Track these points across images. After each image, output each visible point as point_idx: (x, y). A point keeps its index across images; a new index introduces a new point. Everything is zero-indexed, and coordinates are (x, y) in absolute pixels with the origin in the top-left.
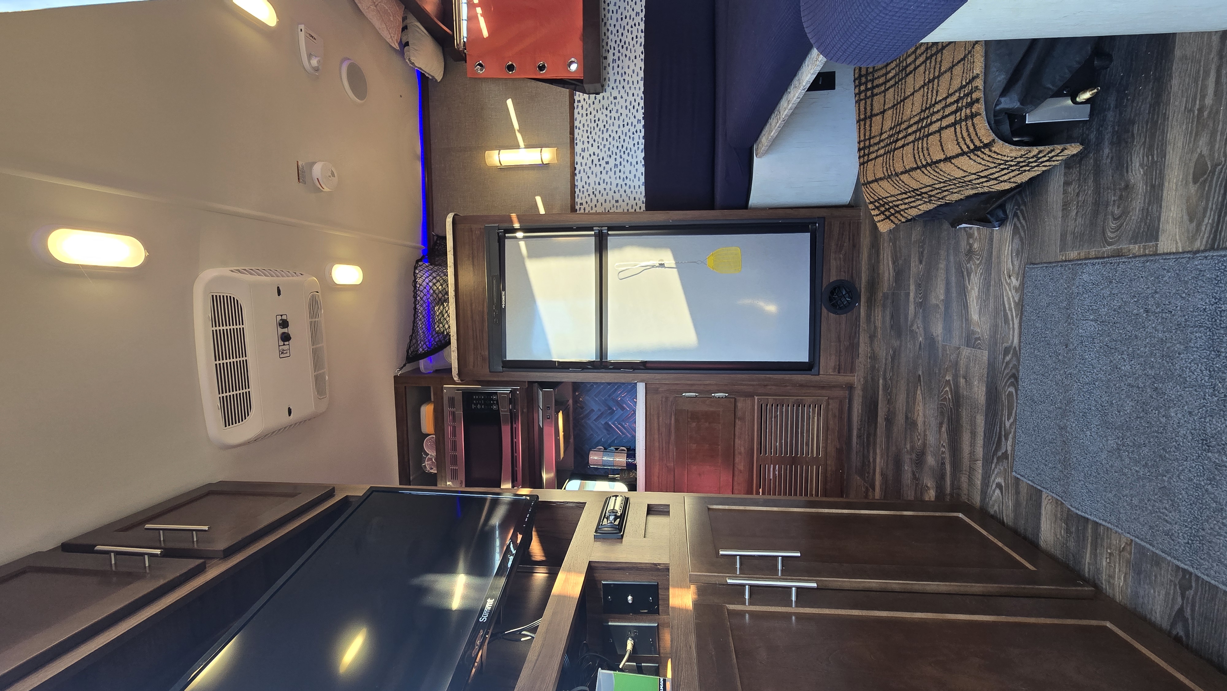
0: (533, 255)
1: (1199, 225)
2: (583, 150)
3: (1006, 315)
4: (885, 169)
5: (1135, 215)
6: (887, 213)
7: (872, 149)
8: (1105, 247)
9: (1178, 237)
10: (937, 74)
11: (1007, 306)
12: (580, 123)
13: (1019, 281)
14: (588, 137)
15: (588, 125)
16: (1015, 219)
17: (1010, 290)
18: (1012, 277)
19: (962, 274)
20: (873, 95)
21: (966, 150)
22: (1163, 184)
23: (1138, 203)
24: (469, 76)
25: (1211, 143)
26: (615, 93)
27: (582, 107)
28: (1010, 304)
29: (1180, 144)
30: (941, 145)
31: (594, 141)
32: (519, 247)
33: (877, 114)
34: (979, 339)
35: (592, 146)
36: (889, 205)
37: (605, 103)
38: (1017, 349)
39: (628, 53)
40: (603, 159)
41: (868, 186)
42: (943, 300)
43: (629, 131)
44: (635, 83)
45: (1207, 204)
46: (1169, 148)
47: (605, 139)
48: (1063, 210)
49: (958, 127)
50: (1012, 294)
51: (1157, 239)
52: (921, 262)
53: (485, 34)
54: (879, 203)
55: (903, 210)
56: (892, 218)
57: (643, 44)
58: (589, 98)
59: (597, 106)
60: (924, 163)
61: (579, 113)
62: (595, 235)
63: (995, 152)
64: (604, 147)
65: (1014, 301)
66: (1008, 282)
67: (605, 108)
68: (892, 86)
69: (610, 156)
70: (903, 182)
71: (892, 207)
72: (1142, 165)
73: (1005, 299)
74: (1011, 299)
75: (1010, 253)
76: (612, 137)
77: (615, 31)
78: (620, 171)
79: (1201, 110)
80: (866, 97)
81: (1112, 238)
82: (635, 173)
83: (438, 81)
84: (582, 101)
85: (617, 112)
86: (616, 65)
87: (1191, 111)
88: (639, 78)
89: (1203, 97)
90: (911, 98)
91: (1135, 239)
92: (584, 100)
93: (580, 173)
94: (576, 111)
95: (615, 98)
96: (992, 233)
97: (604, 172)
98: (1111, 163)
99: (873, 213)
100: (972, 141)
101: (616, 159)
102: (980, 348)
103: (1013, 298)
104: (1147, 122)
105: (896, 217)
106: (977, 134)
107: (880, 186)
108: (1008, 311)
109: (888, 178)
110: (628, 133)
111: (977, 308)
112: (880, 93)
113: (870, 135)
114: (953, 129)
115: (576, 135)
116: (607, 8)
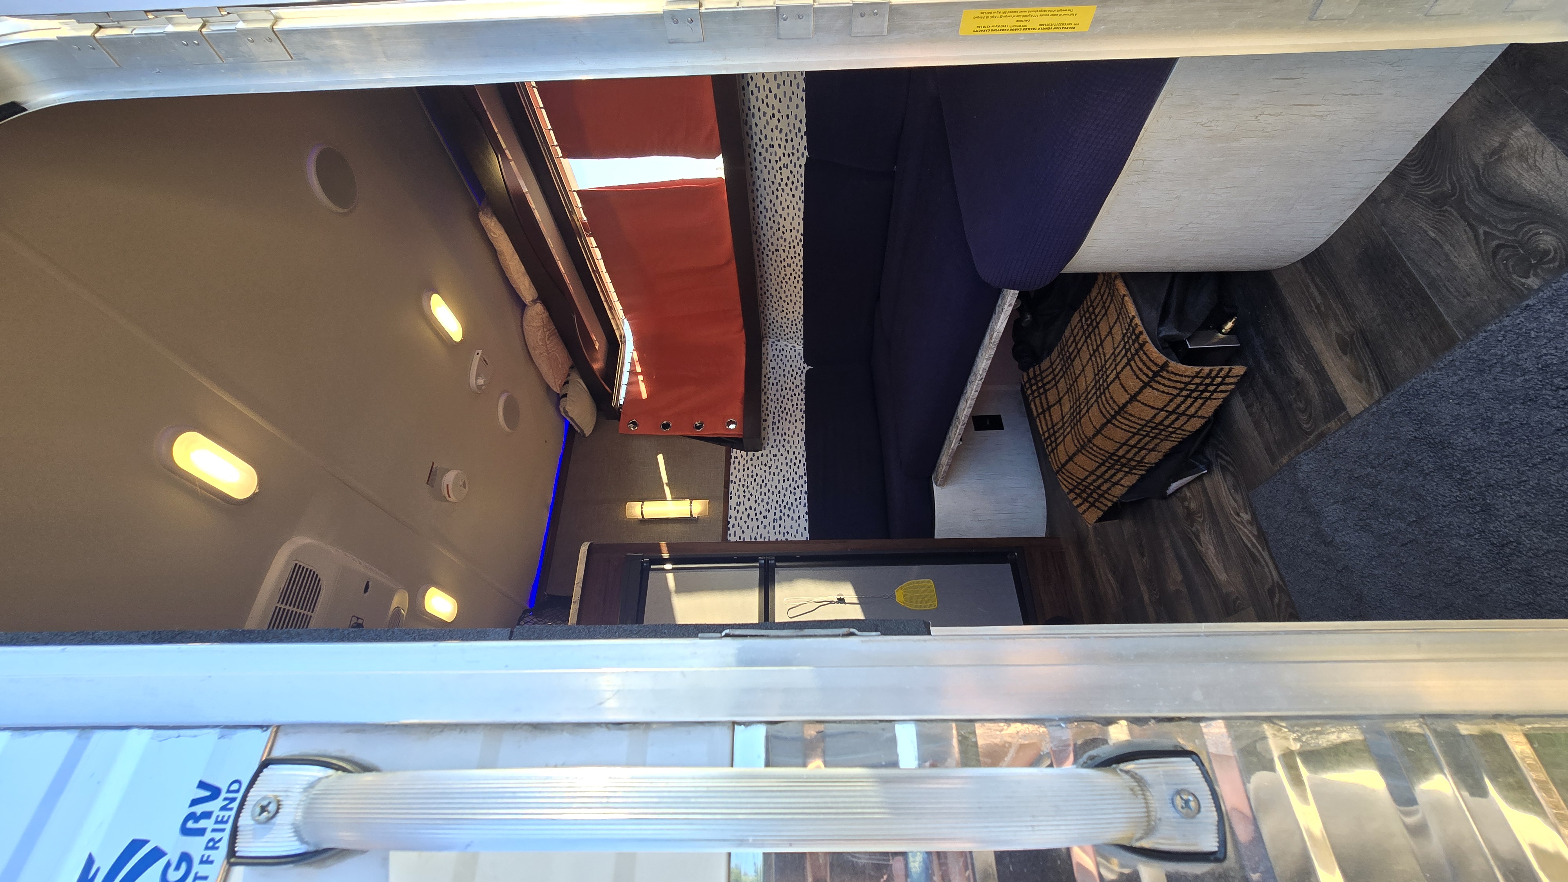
0: (681, 589)
1: (1368, 381)
2: (739, 504)
3: (1252, 555)
4: (1076, 441)
5: (1317, 400)
6: (1091, 500)
7: (1057, 435)
8: (1308, 438)
9: (1359, 398)
10: (1099, 343)
11: (1249, 545)
12: (736, 477)
13: (1249, 514)
14: (744, 492)
15: (745, 480)
16: (1219, 460)
17: (1245, 527)
18: (1241, 514)
19: (1191, 541)
20: (1045, 391)
21: (1146, 380)
22: (1323, 367)
23: (1313, 390)
24: (620, 431)
25: (1339, 325)
26: (775, 451)
27: (739, 462)
28: (1251, 541)
29: (1318, 335)
30: (1123, 387)
31: (751, 495)
32: (666, 579)
33: (1054, 405)
34: (1237, 599)
35: (749, 500)
36: (1090, 489)
37: (764, 460)
38: (1281, 583)
39: (788, 417)
40: (761, 513)
41: (1063, 470)
42: (1182, 581)
43: (790, 486)
44: (796, 442)
45: (1364, 364)
46: (1313, 342)
47: (763, 494)
48: (1256, 428)
49: (1132, 363)
50: (1248, 530)
51: (1344, 408)
52: (1143, 555)
53: (644, 395)
54: (1079, 489)
55: (1106, 492)
56: (1097, 504)
57: (804, 409)
58: (747, 455)
59: (755, 462)
60: (1113, 413)
61: (735, 468)
62: (759, 567)
63: (1172, 373)
64: (762, 501)
65: (1254, 536)
66: (1239, 519)
67: (764, 464)
68: (1061, 377)
69: (769, 511)
70: (1098, 447)
71: (1093, 491)
72: (1300, 363)
73: (1244, 538)
74: (1250, 535)
75: (1228, 493)
76: (771, 492)
77: (775, 399)
78: (780, 526)
79: (1318, 307)
80: (1040, 395)
81: (1310, 427)
82: (798, 528)
83: (587, 435)
84: (739, 457)
85: (777, 468)
86: (775, 427)
87: (1312, 311)
88: (800, 439)
89: (1314, 301)
90: (1082, 374)
91: (1328, 418)
92: (742, 456)
93: (733, 527)
94: (732, 466)
95: (775, 455)
96: (1203, 485)
97: (761, 527)
98: (1275, 373)
99: (1075, 503)
100: (1149, 368)
101: (775, 514)
102: (1243, 609)
103: (1251, 533)
104: (1286, 333)
105: (1101, 502)
106: (1150, 360)
107: (1076, 464)
108: (1252, 550)
109: (1081, 449)
110: (788, 488)
111: (1220, 566)
112: (1052, 388)
113: (1052, 422)
114: (1128, 367)
115: (731, 489)
116: (767, 381)
